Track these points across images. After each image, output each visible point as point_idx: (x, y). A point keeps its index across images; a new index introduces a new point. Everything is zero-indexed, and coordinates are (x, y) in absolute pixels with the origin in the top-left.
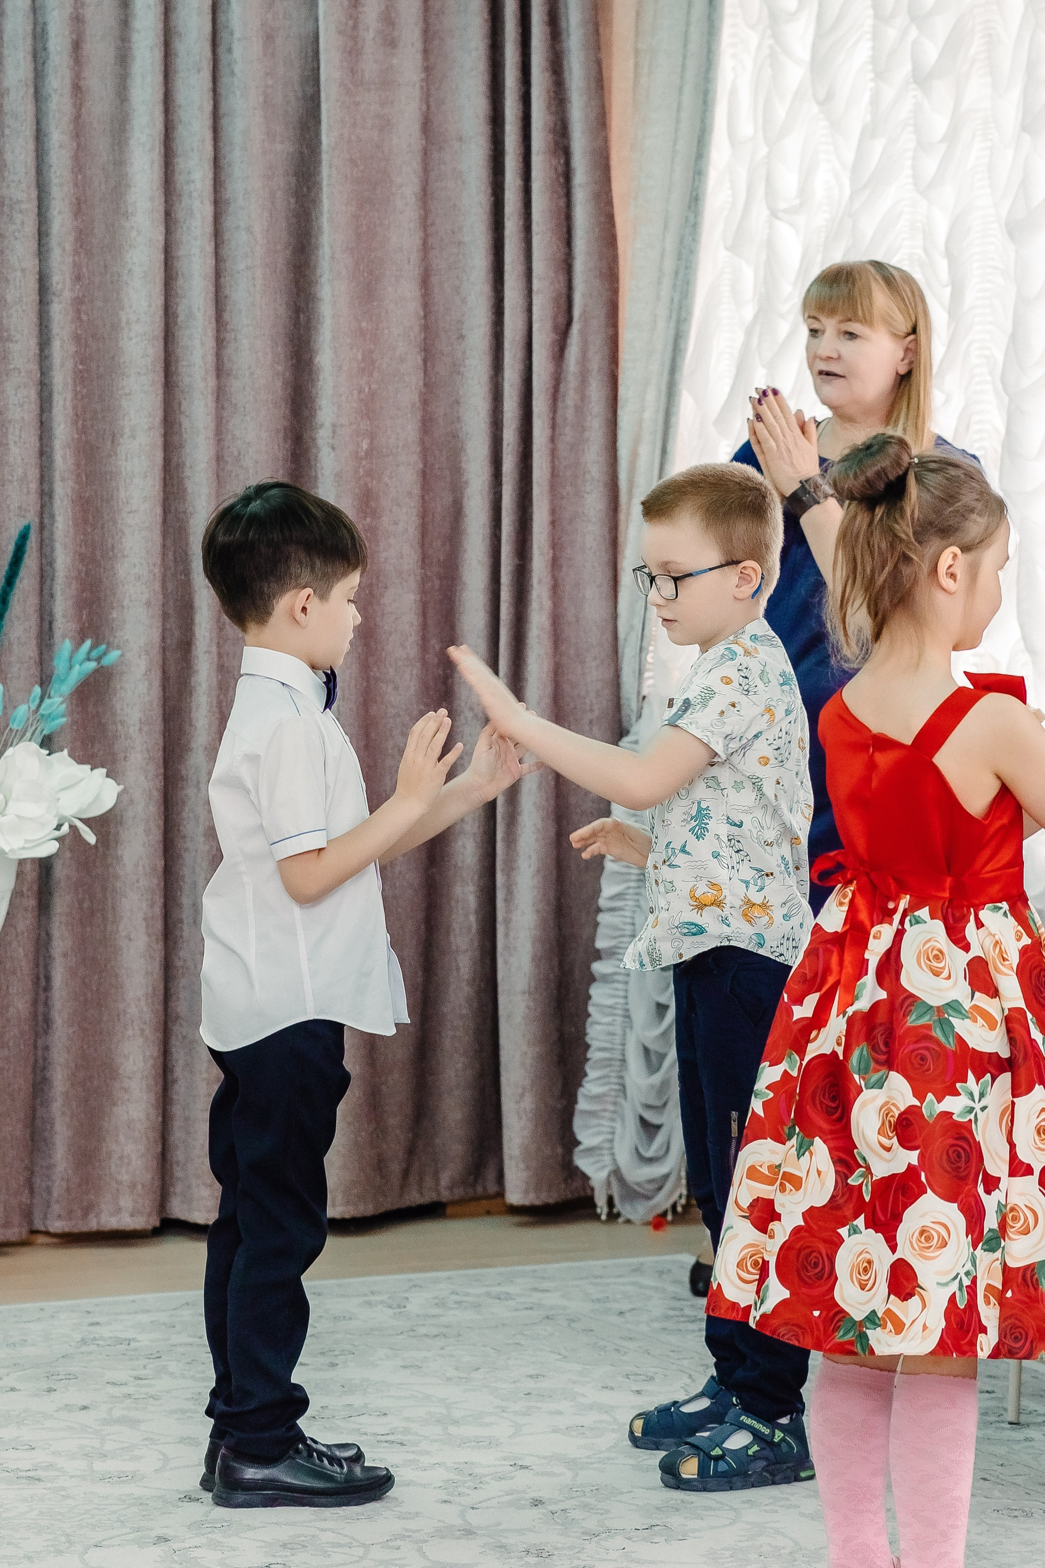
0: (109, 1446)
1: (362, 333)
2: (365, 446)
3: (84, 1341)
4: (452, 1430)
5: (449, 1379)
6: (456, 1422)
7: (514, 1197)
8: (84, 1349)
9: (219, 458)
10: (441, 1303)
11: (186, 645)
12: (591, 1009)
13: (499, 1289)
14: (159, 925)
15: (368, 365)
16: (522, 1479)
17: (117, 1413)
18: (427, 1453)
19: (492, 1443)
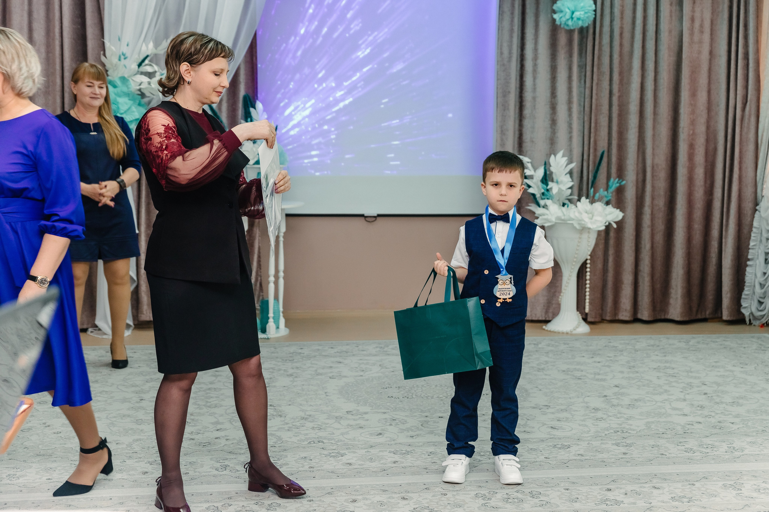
0: (601, 372)
1: (691, 105)
2: (691, 132)
3: (605, 346)
4: (690, 374)
5: (694, 361)
6: (691, 372)
7: (725, 317)
8: (605, 348)
9: (654, 135)
10: (698, 343)
11: (644, 181)
12: (746, 273)
13: (714, 340)
14: (634, 248)
15: (693, 112)
16: (704, 387)
17: (606, 364)
18: (681, 379)
19: (699, 378)
